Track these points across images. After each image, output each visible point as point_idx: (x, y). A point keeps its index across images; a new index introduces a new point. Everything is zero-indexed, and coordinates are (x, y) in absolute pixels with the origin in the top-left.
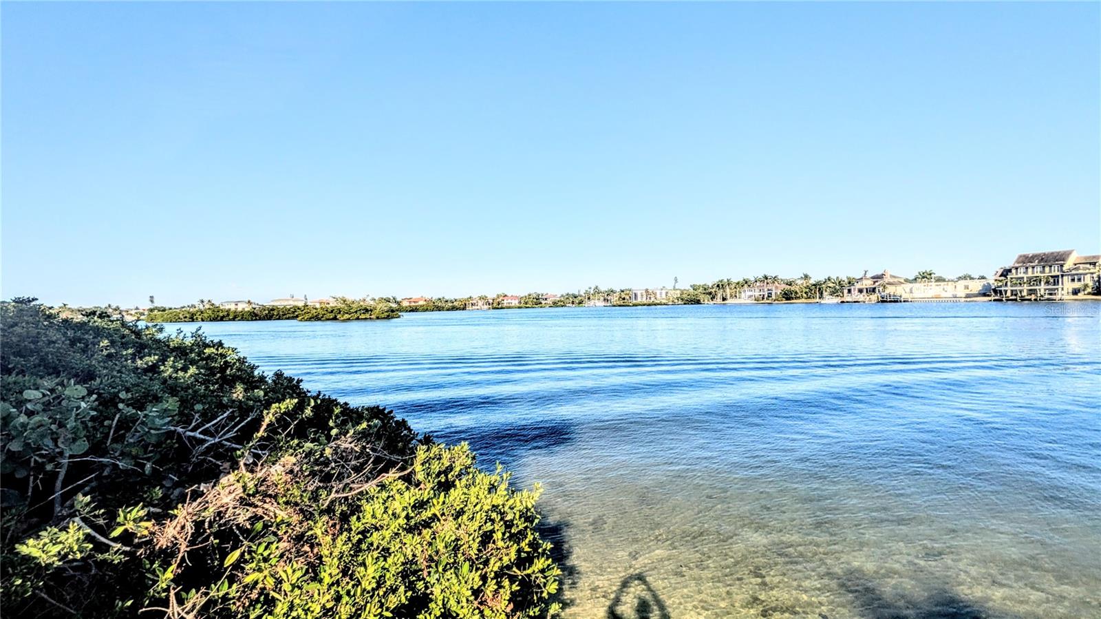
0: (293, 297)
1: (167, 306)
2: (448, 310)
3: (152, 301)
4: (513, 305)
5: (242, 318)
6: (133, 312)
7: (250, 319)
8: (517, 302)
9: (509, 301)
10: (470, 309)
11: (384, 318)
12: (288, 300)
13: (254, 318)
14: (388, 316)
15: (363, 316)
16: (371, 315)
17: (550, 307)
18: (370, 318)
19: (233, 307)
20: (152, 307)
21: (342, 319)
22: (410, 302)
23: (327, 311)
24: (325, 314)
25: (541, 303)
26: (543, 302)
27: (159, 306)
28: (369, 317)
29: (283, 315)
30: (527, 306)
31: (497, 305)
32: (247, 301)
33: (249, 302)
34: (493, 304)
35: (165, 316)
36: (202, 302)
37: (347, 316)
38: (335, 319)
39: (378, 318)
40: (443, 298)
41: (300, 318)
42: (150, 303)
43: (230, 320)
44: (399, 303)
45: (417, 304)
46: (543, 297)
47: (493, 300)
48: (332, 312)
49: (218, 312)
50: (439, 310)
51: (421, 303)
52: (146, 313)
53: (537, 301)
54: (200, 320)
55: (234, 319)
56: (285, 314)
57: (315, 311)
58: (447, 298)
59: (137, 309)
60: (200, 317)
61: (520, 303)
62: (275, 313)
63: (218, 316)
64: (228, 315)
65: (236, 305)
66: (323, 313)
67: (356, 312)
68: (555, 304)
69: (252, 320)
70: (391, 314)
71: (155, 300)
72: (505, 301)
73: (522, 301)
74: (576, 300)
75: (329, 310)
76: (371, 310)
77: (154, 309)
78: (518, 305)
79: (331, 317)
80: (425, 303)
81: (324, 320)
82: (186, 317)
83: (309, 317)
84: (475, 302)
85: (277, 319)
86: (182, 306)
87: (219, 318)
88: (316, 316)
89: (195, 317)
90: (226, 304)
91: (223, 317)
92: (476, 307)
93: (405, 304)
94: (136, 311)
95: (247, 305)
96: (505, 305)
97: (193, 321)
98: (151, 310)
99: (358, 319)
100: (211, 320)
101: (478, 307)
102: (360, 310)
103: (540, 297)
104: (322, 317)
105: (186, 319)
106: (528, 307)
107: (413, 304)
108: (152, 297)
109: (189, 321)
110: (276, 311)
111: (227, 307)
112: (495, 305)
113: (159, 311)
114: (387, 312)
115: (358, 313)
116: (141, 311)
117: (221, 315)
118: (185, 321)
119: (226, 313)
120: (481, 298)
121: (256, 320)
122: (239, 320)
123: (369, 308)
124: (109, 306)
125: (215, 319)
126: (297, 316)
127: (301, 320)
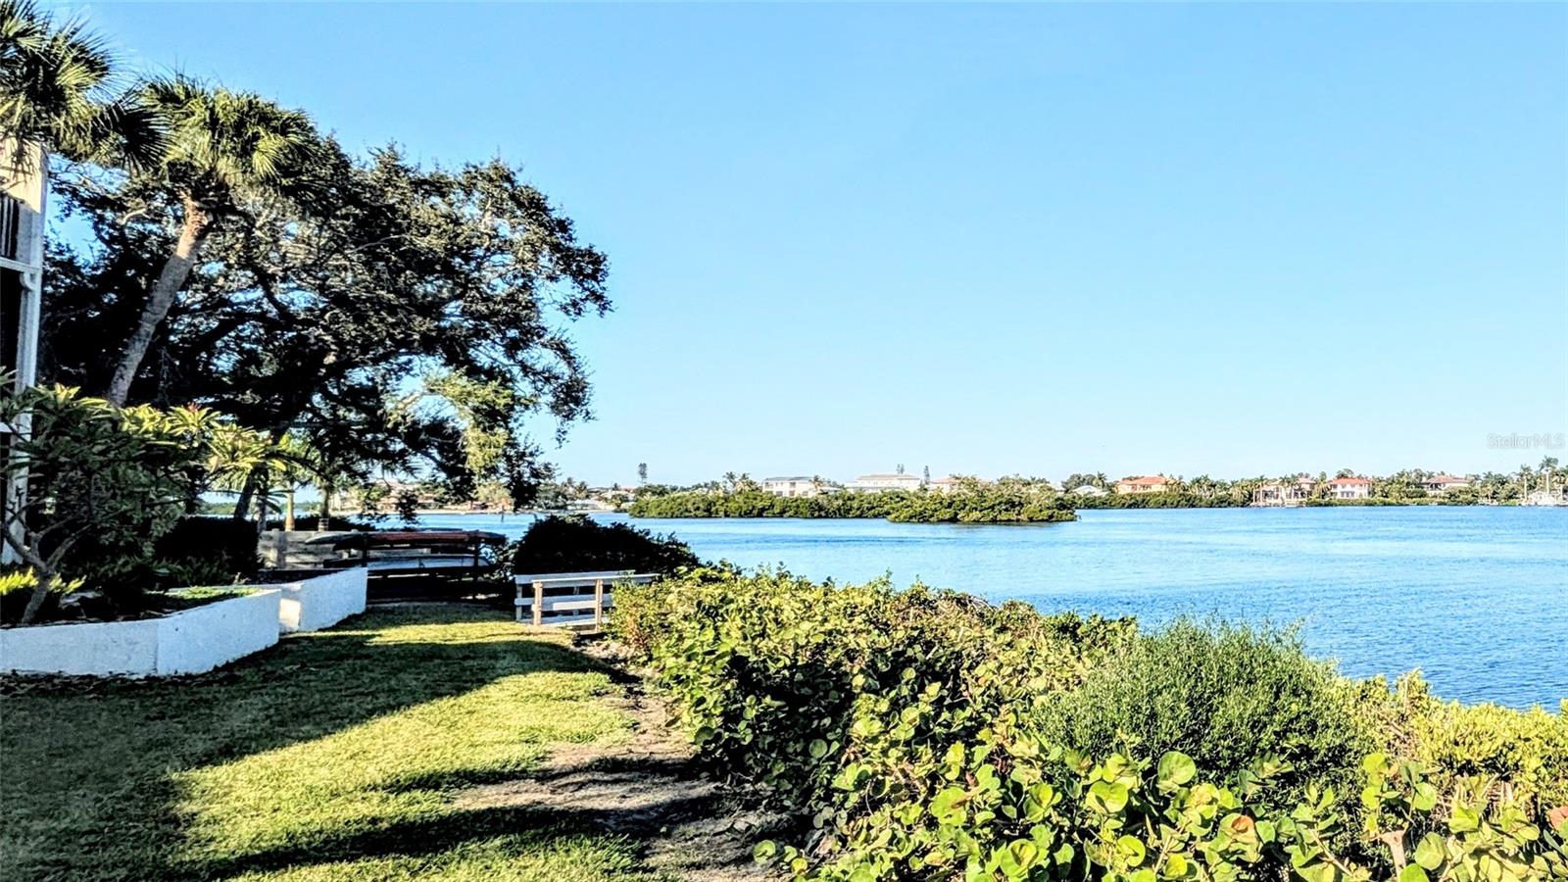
0: (902, 471)
1: (668, 483)
2: (1211, 505)
3: (643, 474)
4: (1356, 497)
5: (796, 513)
6: (609, 495)
7: (808, 515)
8: (1364, 491)
9: (1349, 488)
10: (1261, 504)
11: (1043, 520)
12: (891, 477)
13: (816, 514)
14: (1051, 517)
15: (1004, 516)
16: (1019, 514)
17: (1440, 504)
18: (1018, 520)
19: (785, 489)
20: (643, 486)
21: (966, 519)
22: (1134, 487)
23: (941, 503)
24: (936, 510)
25: (1423, 495)
26: (1431, 492)
27: (655, 484)
28: (1014, 518)
29: (869, 509)
30: (1387, 500)
31: (1319, 497)
32: (812, 477)
33: (816, 479)
34: (1310, 493)
35: (664, 505)
36: (731, 476)
37: (976, 515)
38: (954, 520)
39: (1031, 520)
40: (1206, 479)
41: (893, 516)
42: (639, 477)
43: (774, 516)
44: (1110, 488)
45: (1148, 490)
46: (1432, 481)
47: (1312, 486)
48: (950, 505)
49: (755, 499)
50: (1193, 506)
51: (1156, 488)
52: (631, 496)
53: (1413, 489)
54: (722, 514)
55: (781, 514)
56: (873, 508)
57: (920, 502)
58: (1213, 478)
59: (616, 488)
60: (723, 509)
61: (1372, 493)
62: (855, 505)
63: (754, 507)
64: (772, 506)
65: (793, 484)
66: (933, 507)
67: (992, 507)
68: (1453, 499)
69: (813, 517)
70: (1063, 509)
71: (648, 472)
72: (1339, 489)
73: (1378, 489)
74: (1502, 491)
75: (945, 503)
76: (1021, 504)
77: (646, 491)
78: (1366, 497)
79: (947, 516)
80: (1163, 489)
81: (933, 523)
82: (698, 509)
83: (908, 515)
84: (1272, 488)
85: (857, 517)
86: (696, 483)
87: (755, 512)
88: (921, 514)
89: (713, 509)
90: (773, 483)
91: (763, 510)
92: (1273, 501)
93: (1124, 490)
94: (614, 493)
95: (813, 486)
96: (1339, 496)
97: (710, 517)
98: (641, 492)
99: (994, 521)
100: (741, 516)
101: (1279, 501)
102: (1000, 503)
103: (1424, 480)
104: (932, 516)
105: (697, 512)
106: (1390, 504)
107: (1140, 491)
108: (643, 466)
109: (703, 517)
110: (856, 501)
111: (775, 490)
112: (1313, 497)
113: (654, 493)
114: (1049, 508)
115: (997, 508)
116: (623, 493)
117: (760, 505)
118: (696, 517)
119: (768, 503)
120: (1284, 480)
121: (820, 517)
122: (790, 516)
123: (1016, 500)
124: (570, 481)
125: (748, 514)
126: (888, 513)
127: (894, 521)
